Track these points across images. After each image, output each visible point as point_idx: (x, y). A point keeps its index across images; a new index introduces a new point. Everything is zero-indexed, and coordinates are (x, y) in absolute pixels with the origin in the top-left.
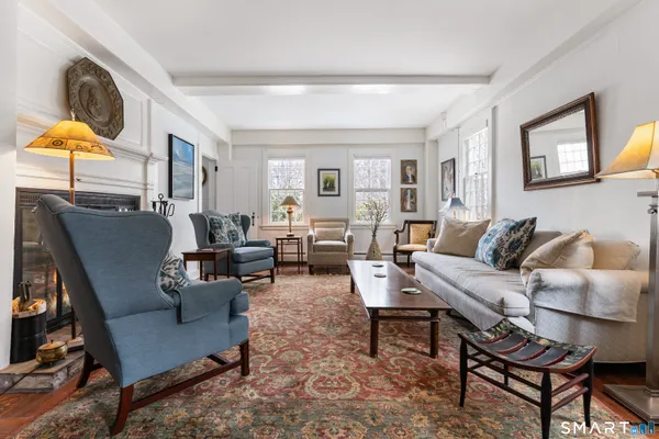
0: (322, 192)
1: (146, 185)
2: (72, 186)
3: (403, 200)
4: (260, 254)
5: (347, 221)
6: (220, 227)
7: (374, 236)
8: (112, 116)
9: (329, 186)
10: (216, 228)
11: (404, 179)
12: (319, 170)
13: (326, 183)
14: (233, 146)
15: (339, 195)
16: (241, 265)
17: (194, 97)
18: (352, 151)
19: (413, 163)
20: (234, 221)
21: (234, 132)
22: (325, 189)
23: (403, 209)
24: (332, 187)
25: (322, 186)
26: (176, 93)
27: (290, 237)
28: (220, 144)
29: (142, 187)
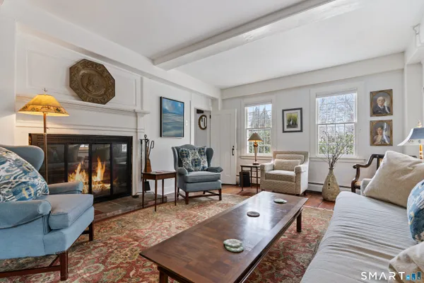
0: (286, 129)
1: (137, 129)
2: (45, 131)
3: (374, 133)
4: (206, 177)
5: (306, 154)
6: (187, 157)
7: (331, 169)
8: (107, 90)
9: (293, 124)
10: (183, 157)
11: (376, 111)
12: (283, 111)
13: (289, 121)
14: (223, 100)
15: (301, 131)
16: (188, 184)
17: (172, 70)
18: (314, 91)
19: (388, 93)
20: (200, 152)
21: (222, 90)
22: (289, 126)
23: (373, 142)
24: (295, 125)
25: (286, 124)
26: (157, 70)
27: (255, 166)
28: (213, 100)
29: (134, 130)
